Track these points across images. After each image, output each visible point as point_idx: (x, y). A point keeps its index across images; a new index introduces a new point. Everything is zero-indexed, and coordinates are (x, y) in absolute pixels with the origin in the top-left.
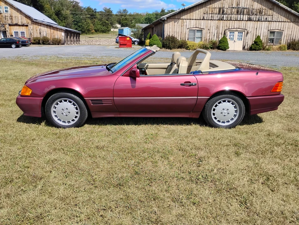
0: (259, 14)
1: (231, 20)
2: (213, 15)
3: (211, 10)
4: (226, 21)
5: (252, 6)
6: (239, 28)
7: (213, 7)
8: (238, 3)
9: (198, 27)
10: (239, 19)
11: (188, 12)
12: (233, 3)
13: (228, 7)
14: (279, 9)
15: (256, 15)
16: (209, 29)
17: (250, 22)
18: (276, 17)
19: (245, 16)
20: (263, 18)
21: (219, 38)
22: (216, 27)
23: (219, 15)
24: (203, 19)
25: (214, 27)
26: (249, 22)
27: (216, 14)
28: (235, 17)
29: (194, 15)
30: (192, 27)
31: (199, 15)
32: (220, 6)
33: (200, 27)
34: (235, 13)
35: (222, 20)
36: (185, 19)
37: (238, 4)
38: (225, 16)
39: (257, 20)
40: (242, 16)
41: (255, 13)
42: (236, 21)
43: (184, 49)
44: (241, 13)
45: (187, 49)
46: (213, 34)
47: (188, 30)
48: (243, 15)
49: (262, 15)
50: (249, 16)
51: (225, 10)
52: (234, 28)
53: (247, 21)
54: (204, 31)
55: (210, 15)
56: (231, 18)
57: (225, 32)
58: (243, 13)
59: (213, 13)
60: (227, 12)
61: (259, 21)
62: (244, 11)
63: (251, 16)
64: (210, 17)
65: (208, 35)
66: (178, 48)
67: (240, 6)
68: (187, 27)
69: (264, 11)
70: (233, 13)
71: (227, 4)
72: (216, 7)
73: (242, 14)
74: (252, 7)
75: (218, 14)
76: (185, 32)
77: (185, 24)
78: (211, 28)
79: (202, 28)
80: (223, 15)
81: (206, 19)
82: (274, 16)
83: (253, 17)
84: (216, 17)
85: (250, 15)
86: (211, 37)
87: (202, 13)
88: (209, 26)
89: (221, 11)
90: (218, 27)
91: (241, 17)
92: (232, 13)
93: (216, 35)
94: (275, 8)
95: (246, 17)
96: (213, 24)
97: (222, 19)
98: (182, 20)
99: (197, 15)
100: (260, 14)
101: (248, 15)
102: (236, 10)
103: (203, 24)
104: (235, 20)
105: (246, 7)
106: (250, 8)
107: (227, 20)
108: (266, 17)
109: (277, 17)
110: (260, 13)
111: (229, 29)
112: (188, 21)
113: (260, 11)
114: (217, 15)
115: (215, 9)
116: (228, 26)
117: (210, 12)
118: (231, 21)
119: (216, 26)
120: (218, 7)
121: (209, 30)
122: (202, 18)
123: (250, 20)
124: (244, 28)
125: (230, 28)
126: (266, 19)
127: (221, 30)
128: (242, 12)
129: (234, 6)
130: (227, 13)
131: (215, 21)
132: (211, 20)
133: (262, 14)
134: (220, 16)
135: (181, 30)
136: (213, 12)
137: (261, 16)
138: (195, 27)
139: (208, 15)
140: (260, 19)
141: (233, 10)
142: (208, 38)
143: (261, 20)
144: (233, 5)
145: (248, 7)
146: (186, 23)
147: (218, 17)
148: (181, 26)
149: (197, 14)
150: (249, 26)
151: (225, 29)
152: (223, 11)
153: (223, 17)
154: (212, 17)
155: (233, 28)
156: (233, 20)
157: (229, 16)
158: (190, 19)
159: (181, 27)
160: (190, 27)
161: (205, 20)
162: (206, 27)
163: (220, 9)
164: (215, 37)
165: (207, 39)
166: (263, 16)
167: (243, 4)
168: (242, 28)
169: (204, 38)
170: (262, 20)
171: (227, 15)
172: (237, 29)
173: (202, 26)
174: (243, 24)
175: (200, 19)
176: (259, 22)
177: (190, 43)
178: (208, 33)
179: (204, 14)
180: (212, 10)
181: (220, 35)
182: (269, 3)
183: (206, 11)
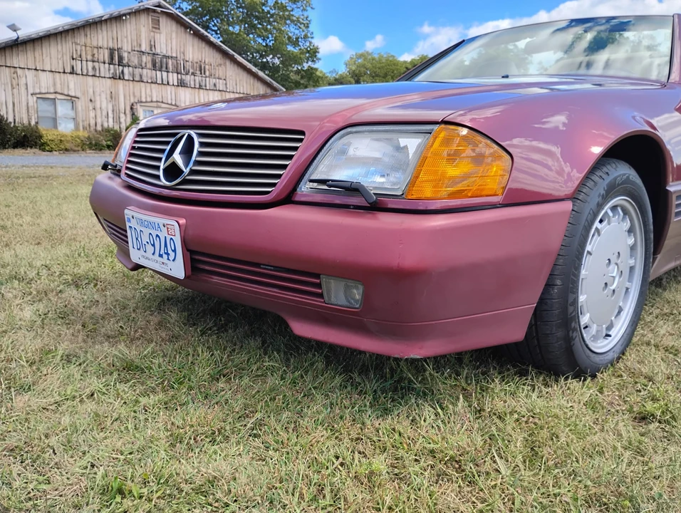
0: (198, 72)
1: (142, 82)
2: (96, 64)
3: (90, 53)
4: (131, 82)
5: (182, 55)
6: (162, 102)
7: (95, 44)
8: (153, 43)
9: (59, 91)
10: (159, 81)
11: (28, 48)
12: (141, 40)
13: (130, 51)
14: (236, 66)
15: (193, 74)
16: (93, 100)
17: (183, 88)
18: (231, 82)
19: (170, 74)
20: (210, 82)
21: (120, 123)
22: (109, 97)
23: (111, 66)
24: (71, 73)
25: (103, 96)
26: (181, 90)
27: (104, 63)
28: (149, 75)
29: (47, 60)
30: (44, 91)
31: (61, 62)
32: (111, 45)
33: (66, 93)
34: (149, 65)
35: (120, 78)
36: (20, 68)
37: (152, 46)
38: (126, 70)
39: (197, 86)
40: (165, 74)
41: (191, 71)
42: (153, 85)
43: (37, 151)
44: (161, 67)
45: (44, 150)
46: (104, 113)
47: (35, 98)
48: (168, 72)
49: (206, 77)
50: (179, 76)
51: (125, 55)
52: (152, 101)
53: (178, 86)
54: (80, 105)
55: (90, 64)
56: (141, 76)
57: (132, 108)
58: (167, 68)
59: (96, 59)
60: (129, 60)
61: (200, 87)
62: (167, 64)
63: (184, 77)
64: (90, 69)
65: (92, 114)
66: (15, 146)
67: (158, 51)
68: (31, 91)
69: (207, 67)
70: (143, 65)
71: (127, 42)
72: (100, 44)
73: (164, 69)
74: (182, 57)
75: (109, 64)
76: (24, 104)
77: (23, 81)
78: (98, 98)
79: (73, 94)
80: (121, 68)
81: (79, 72)
82: (228, 80)
83: (188, 78)
84: (105, 70)
85: (181, 74)
86: (99, 121)
87: (67, 58)
88: (91, 91)
89: (115, 57)
90: (112, 97)
91: (164, 77)
92: (141, 65)
93: (111, 115)
94: (228, 63)
95: (173, 78)
96: (102, 87)
97: (120, 76)
98: (13, 70)
99: (54, 61)
100: (201, 74)
101: (178, 73)
102: (149, 58)
103: (73, 85)
104: (152, 82)
105: (170, 55)
106: (179, 58)
107: (133, 80)
108: (214, 80)
109: (234, 84)
110: (201, 71)
111: (141, 102)
112: (30, 74)
113: (201, 67)
114: (107, 65)
115: (101, 51)
116: (137, 94)
117: (89, 57)
118: (142, 84)
119: (109, 92)
120: (106, 46)
121: (91, 101)
122: (68, 70)
123: (182, 84)
124: (173, 103)
125: (144, 100)
126: (215, 85)
127: (123, 104)
128: (164, 66)
129: (143, 49)
130: (130, 64)
131: (104, 79)
132: (93, 76)
133: (204, 74)
134: (115, 70)
135: (13, 98)
136: (96, 56)
137: (204, 79)
138: (52, 91)
139: (84, 63)
140: (203, 84)
141: (144, 58)
142: (92, 122)
143: (206, 86)
144: (140, 45)
145: (174, 55)
146: (24, 78)
147: (109, 70)
148: (12, 85)
149: (52, 56)
150: (183, 99)
151: (132, 101)
152: (121, 58)
153: (123, 72)
154: (94, 68)
155: (149, 99)
156: (147, 82)
157: (137, 71)
158: (36, 69)
159: (13, 88)
160: (38, 91)
161: (76, 74)
162: (84, 94)
163: (112, 51)
164: (111, 120)
165: (91, 125)
166: (208, 79)
167: (163, 46)
168: (170, 102)
169: (83, 121)
170: (208, 88)
171: (131, 69)
172: (159, 104)
173: (73, 90)
174: (169, 93)
175: (64, 72)
176: (201, 91)
177: (47, 133)
178: (91, 108)
179: (73, 59)
180: (92, 51)
181: (122, 115)
182: (215, 51)
183: (77, 53)
